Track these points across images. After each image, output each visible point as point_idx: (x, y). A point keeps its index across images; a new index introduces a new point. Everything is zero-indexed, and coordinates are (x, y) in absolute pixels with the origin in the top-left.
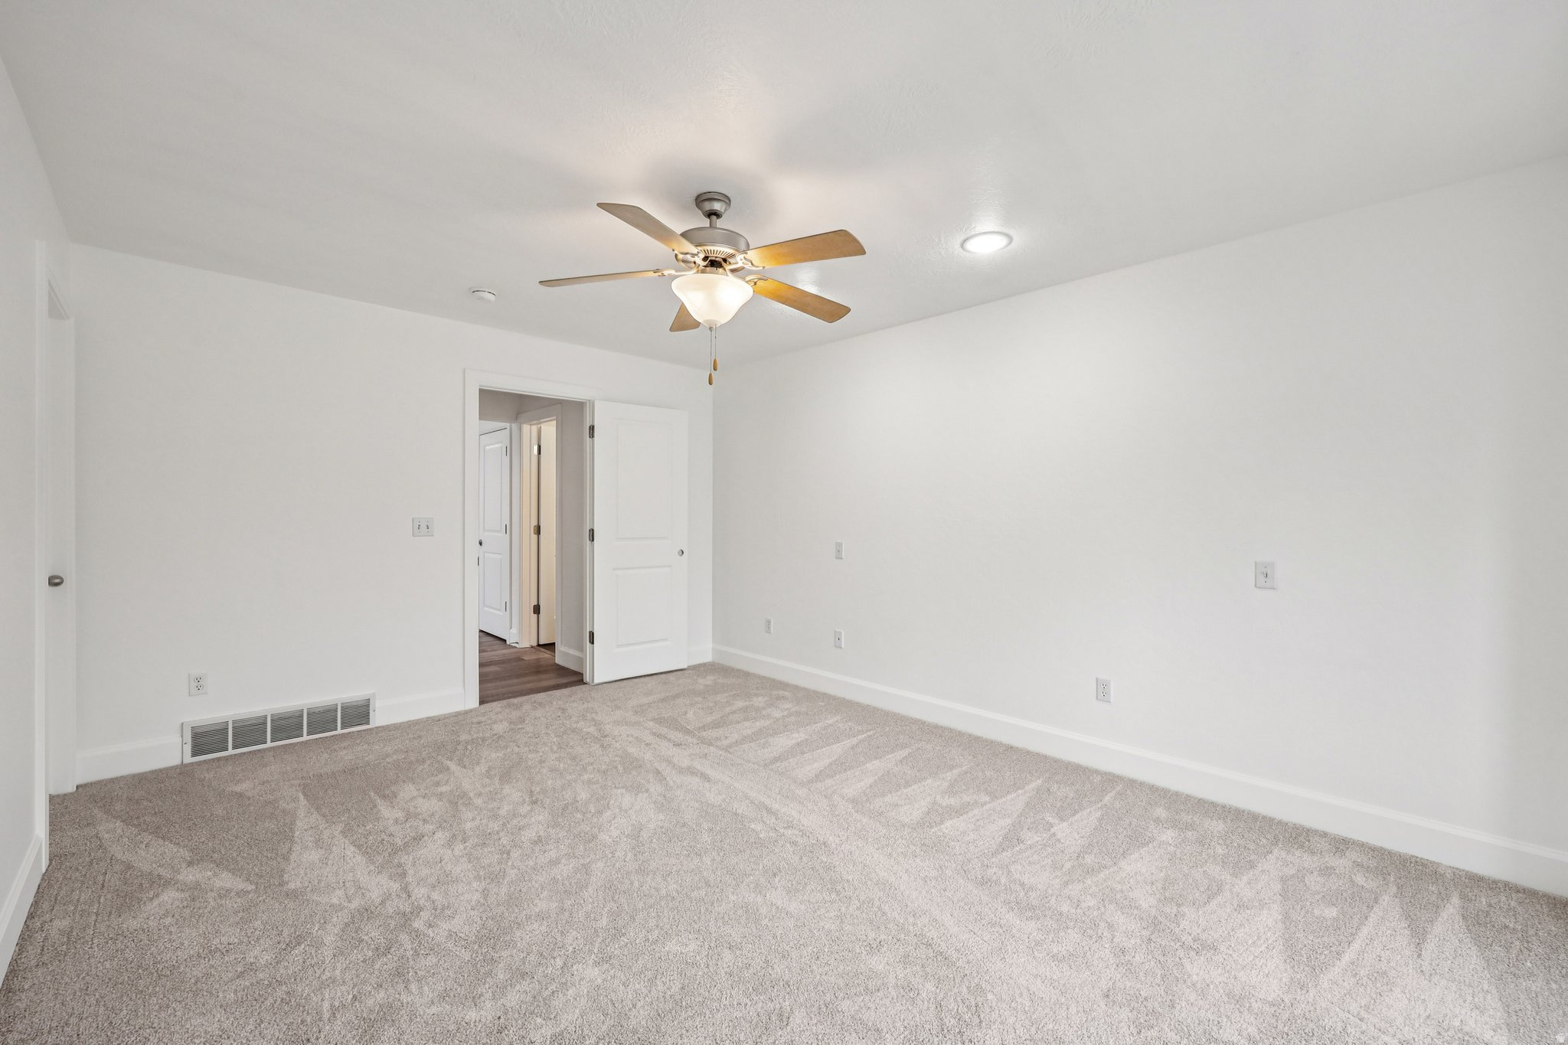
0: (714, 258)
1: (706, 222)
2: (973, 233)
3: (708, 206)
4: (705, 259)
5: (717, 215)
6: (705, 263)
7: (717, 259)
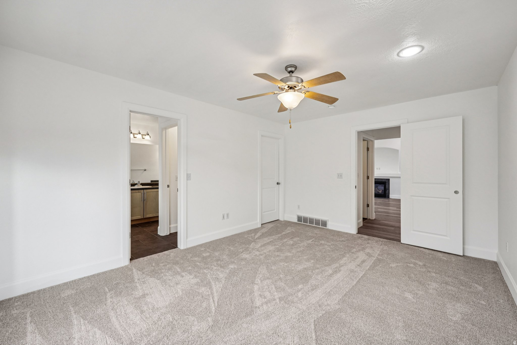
0: (291, 87)
1: (288, 75)
2: (404, 47)
3: (289, 69)
4: (288, 87)
5: (292, 72)
6: (288, 89)
7: (292, 87)
